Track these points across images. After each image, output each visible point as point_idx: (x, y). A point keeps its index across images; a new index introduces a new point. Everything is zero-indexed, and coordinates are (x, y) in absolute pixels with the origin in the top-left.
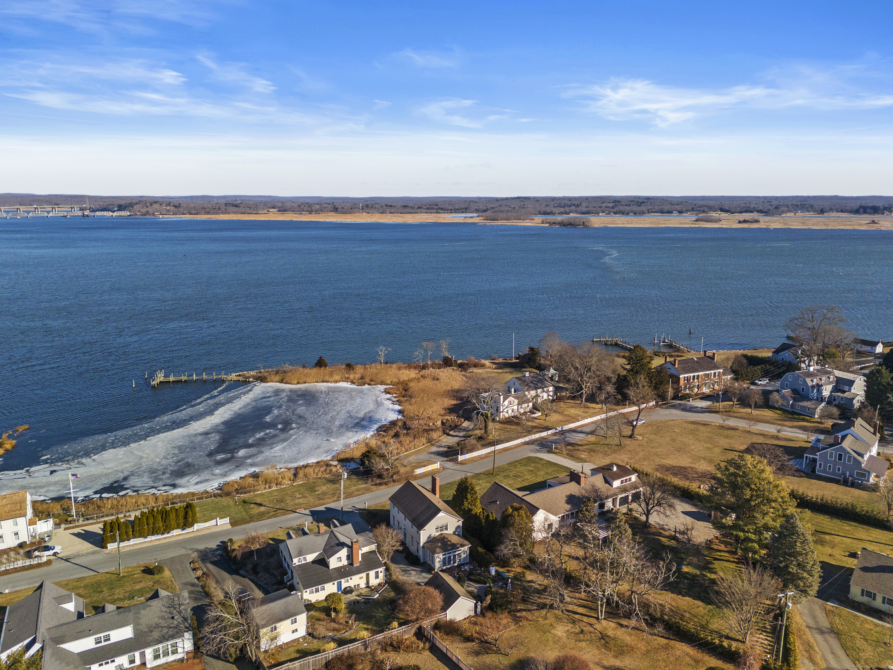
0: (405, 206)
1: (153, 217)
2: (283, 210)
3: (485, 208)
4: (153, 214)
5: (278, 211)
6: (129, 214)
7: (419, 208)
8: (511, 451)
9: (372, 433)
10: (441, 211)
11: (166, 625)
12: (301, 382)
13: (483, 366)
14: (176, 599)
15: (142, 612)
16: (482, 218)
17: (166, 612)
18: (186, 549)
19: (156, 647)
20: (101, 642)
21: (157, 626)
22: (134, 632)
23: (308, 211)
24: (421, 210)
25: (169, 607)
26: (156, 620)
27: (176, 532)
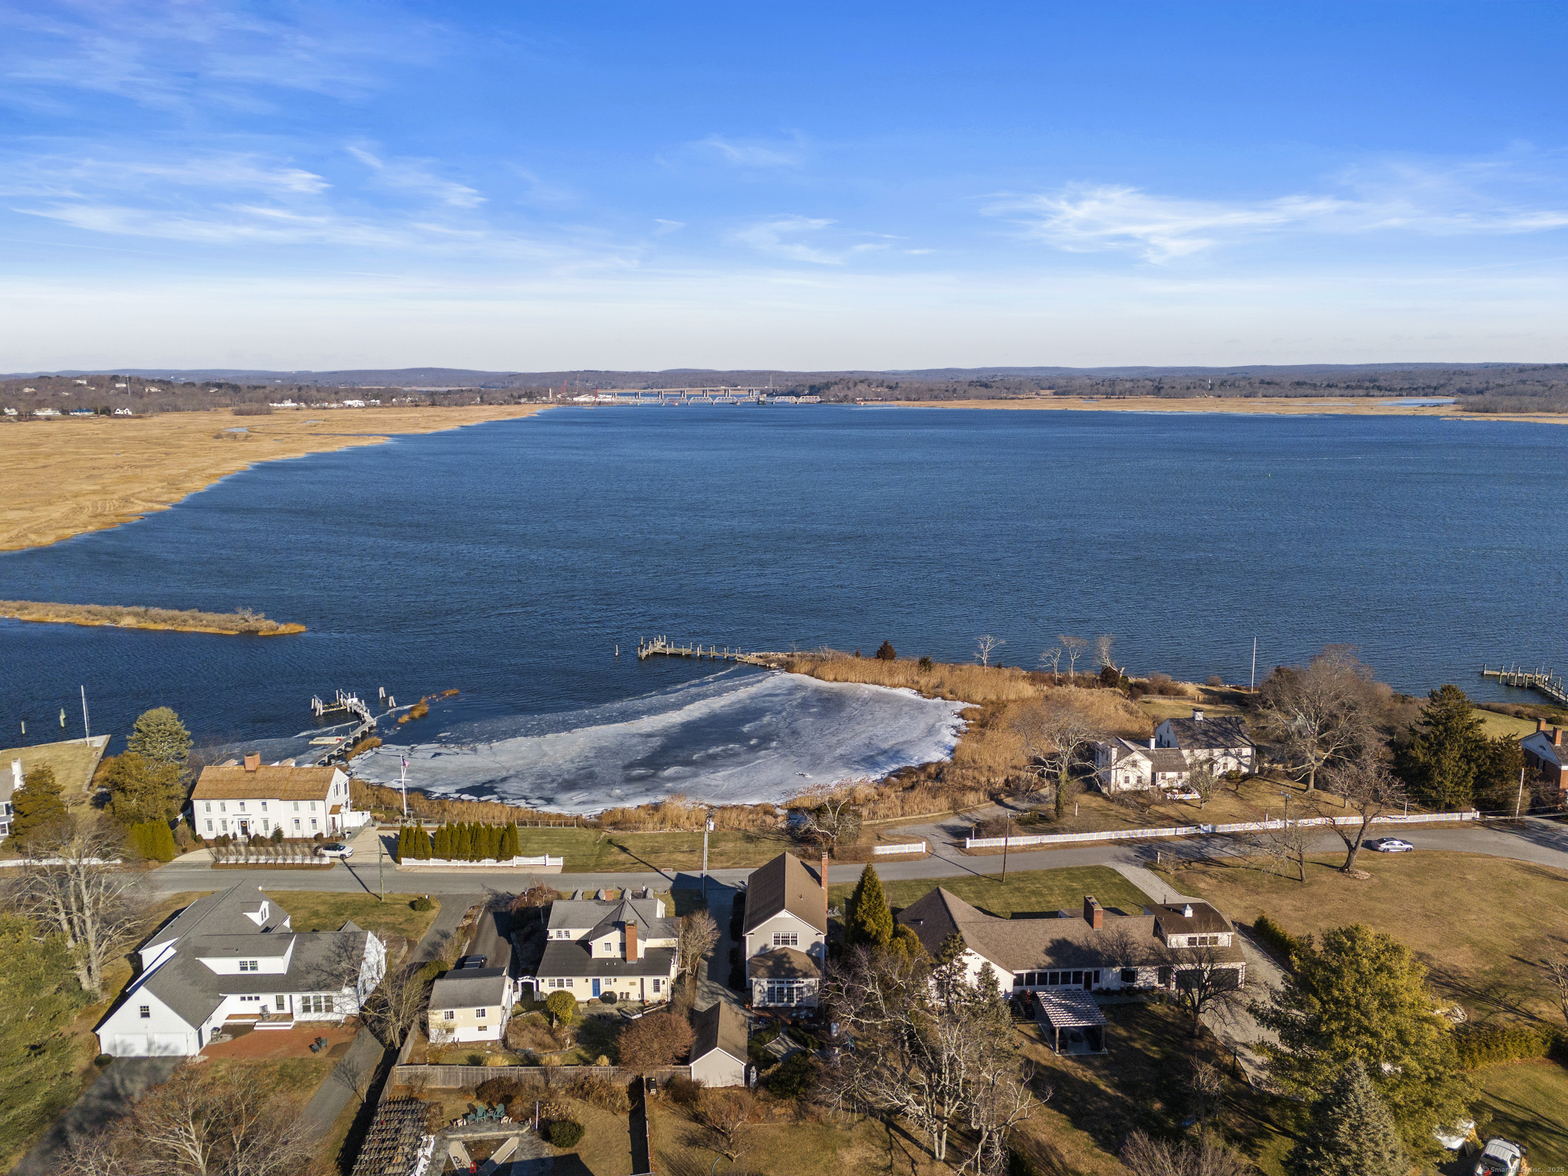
0: (1298, 383)
1: (851, 404)
2: (1062, 392)
3: (1481, 387)
4: (853, 400)
5: (1055, 394)
6: (819, 399)
7: (1329, 386)
8: (1077, 850)
9: (878, 777)
10: (1376, 392)
11: (328, 970)
12: (839, 678)
13: (1180, 694)
14: (352, 939)
15: (308, 944)
16: (1459, 407)
17: (334, 952)
18: (484, 887)
19: (306, 994)
20: (246, 969)
21: (318, 968)
22: (289, 969)
23: (1107, 394)
24: (1333, 390)
25: (339, 947)
26: (320, 960)
27: (488, 862)
